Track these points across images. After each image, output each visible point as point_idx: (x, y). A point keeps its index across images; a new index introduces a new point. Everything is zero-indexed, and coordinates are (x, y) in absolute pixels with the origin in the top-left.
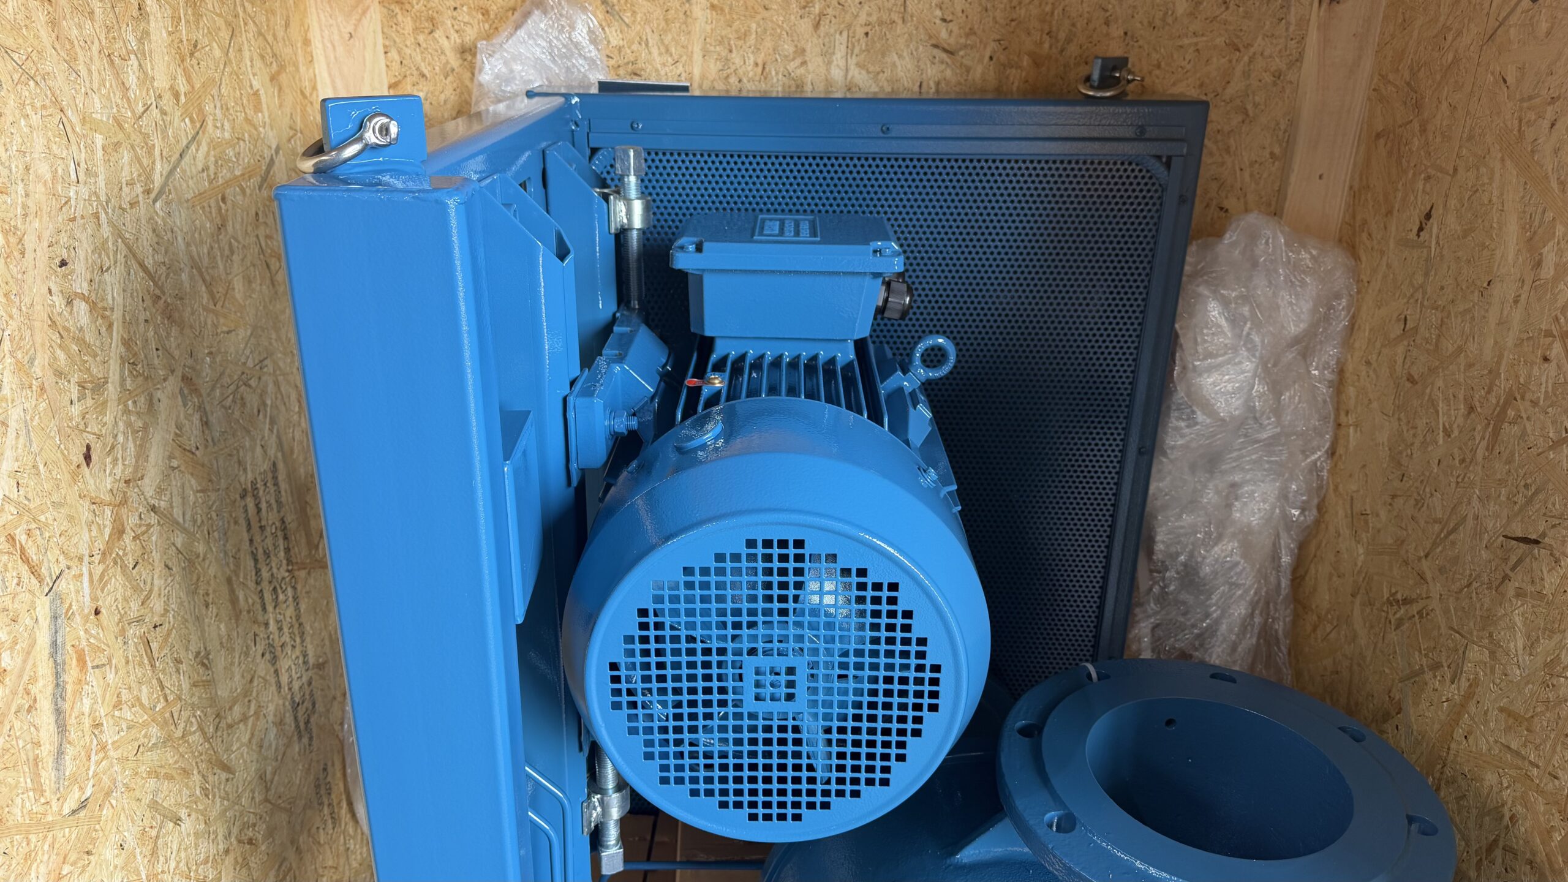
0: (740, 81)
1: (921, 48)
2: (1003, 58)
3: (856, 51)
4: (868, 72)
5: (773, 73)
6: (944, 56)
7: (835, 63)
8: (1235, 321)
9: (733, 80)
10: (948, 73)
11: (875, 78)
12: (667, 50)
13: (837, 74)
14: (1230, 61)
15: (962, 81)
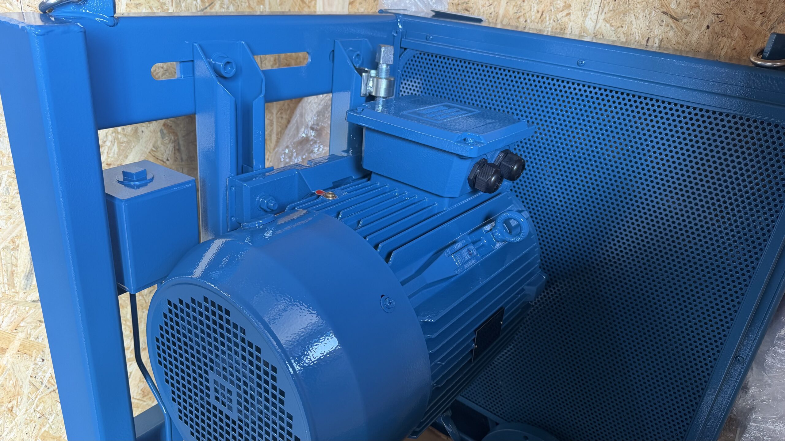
0: (526, 21)
1: (654, 12)
2: (718, 29)
3: (606, 10)
4: (611, 26)
5: (548, 18)
6: (670, 21)
7: (589, 16)
9: (522, 20)
10: (671, 34)
11: (616, 31)
13: (589, 25)
15: (681, 41)
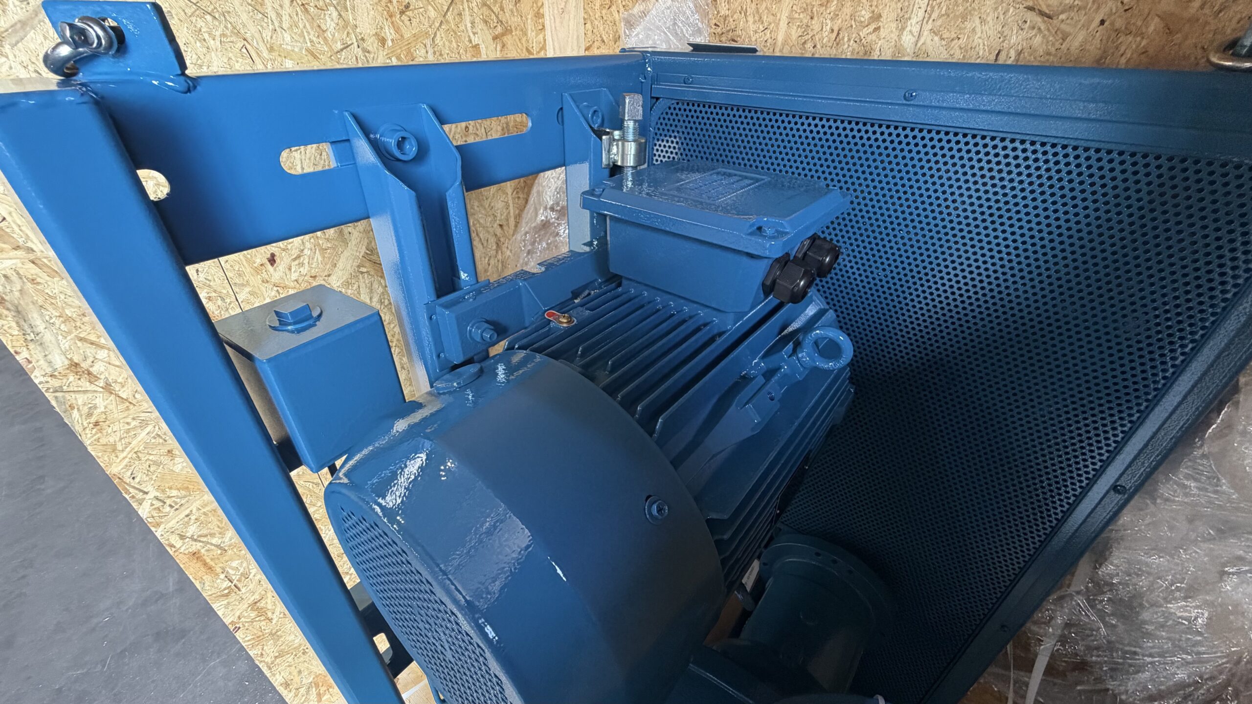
0: (814, 47)
1: (1011, 10)
2: (1119, 23)
3: (934, 16)
4: (942, 39)
5: (846, 39)
6: (1038, 19)
7: (908, 29)
9: (809, 45)
10: (1038, 40)
11: (948, 47)
13: (908, 40)
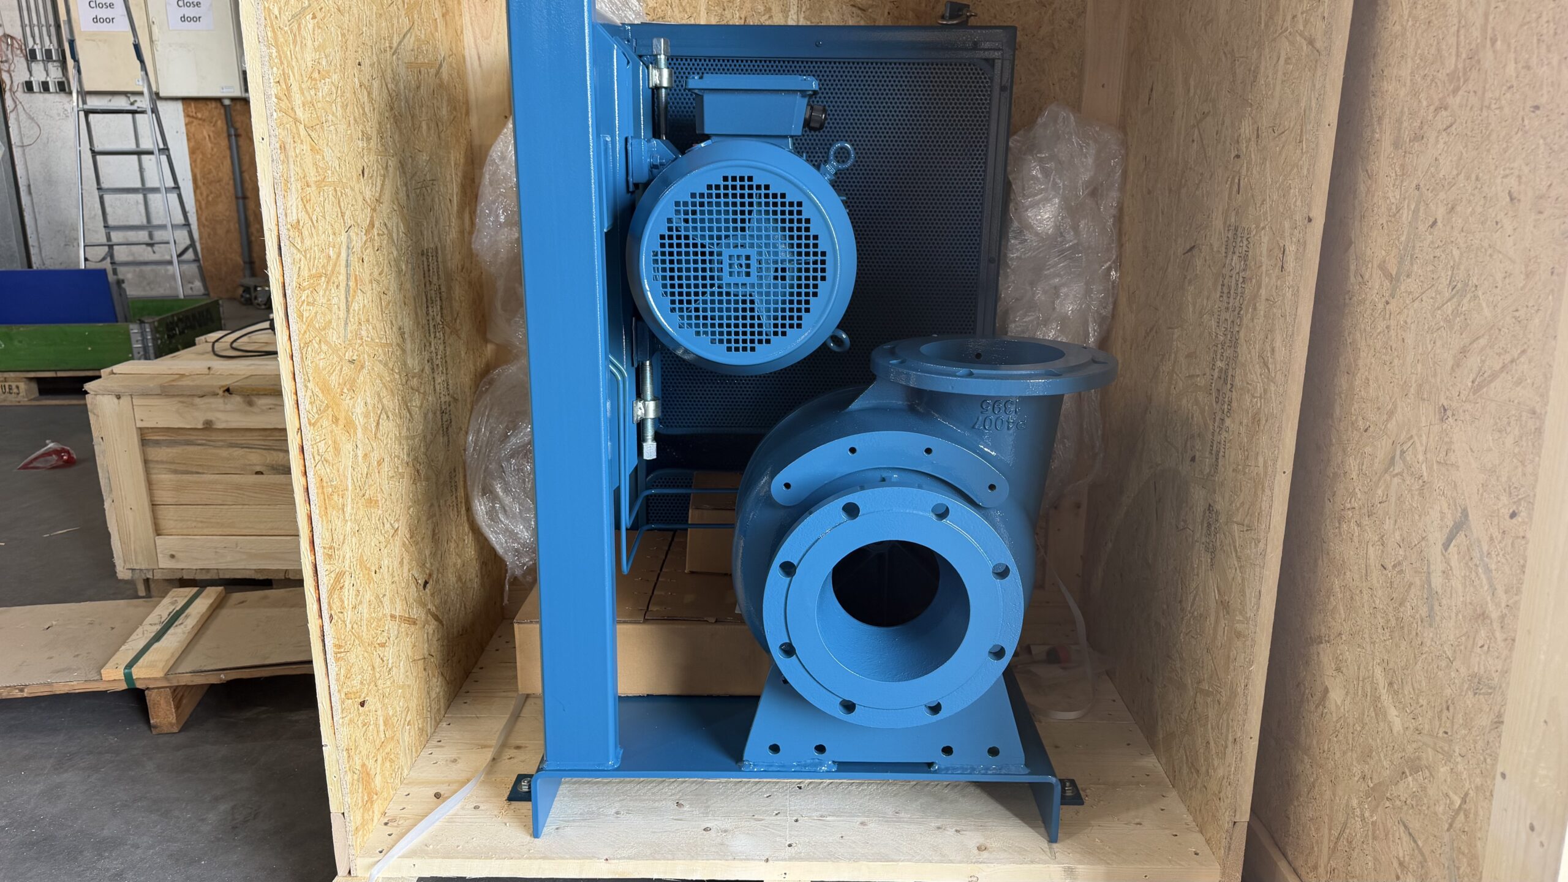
3: (804, 9)
6: (859, 12)
8: (1046, 173)
12: (684, 10)
14: (1040, 13)
